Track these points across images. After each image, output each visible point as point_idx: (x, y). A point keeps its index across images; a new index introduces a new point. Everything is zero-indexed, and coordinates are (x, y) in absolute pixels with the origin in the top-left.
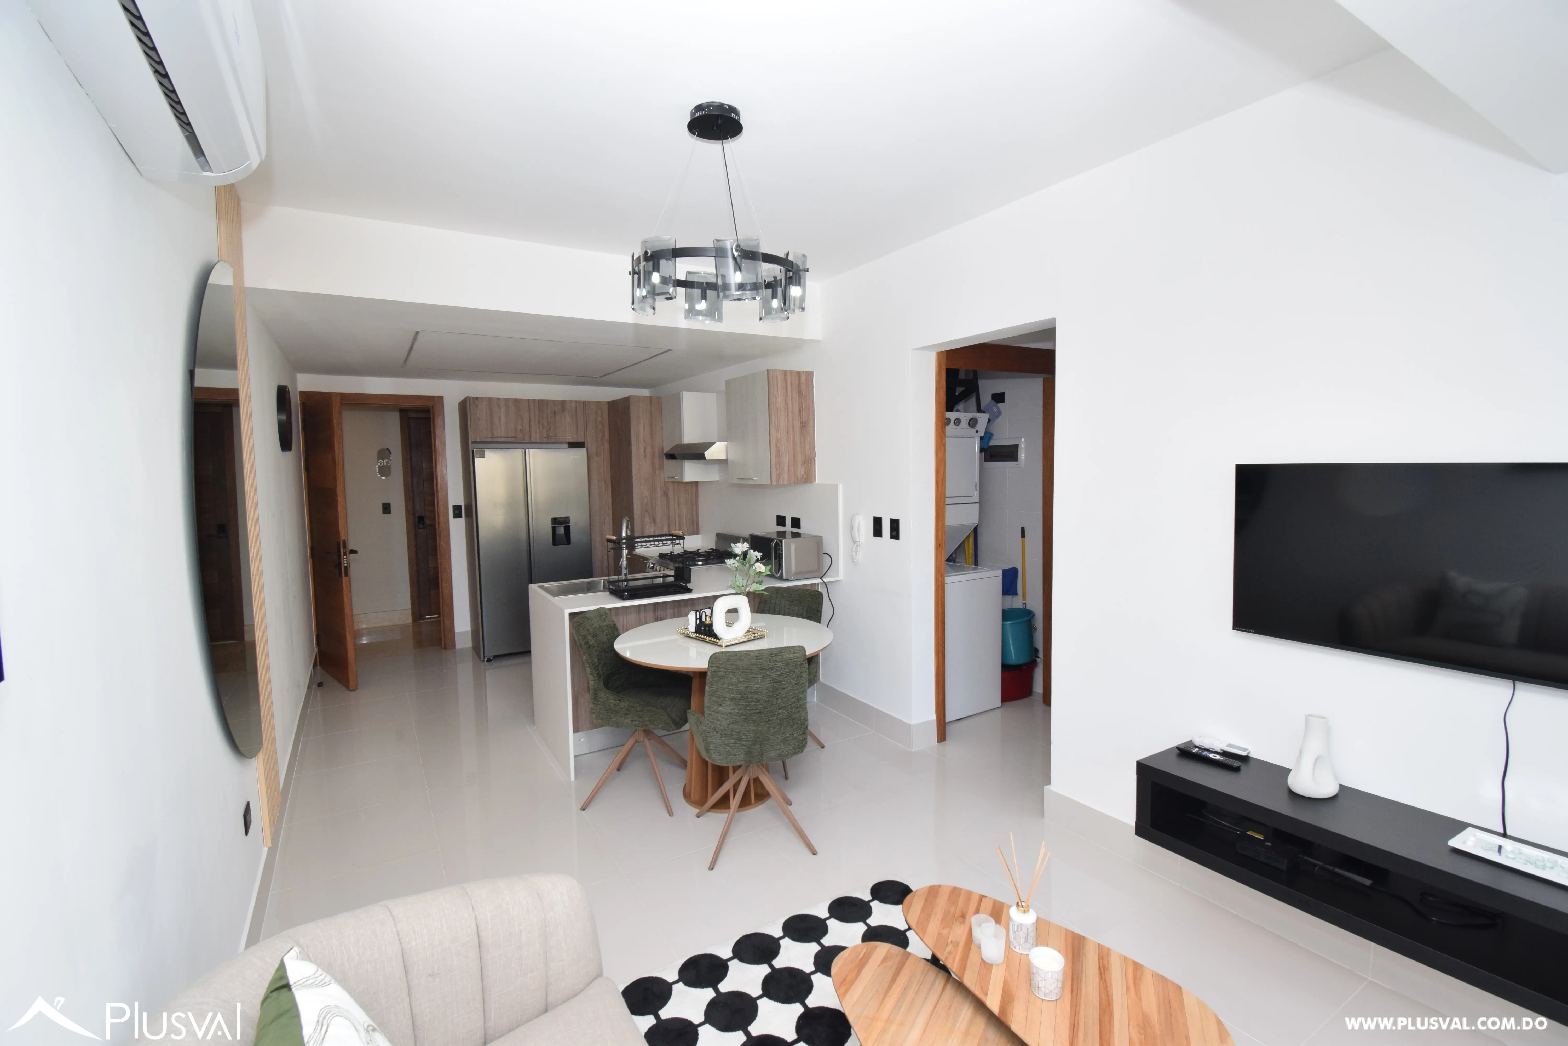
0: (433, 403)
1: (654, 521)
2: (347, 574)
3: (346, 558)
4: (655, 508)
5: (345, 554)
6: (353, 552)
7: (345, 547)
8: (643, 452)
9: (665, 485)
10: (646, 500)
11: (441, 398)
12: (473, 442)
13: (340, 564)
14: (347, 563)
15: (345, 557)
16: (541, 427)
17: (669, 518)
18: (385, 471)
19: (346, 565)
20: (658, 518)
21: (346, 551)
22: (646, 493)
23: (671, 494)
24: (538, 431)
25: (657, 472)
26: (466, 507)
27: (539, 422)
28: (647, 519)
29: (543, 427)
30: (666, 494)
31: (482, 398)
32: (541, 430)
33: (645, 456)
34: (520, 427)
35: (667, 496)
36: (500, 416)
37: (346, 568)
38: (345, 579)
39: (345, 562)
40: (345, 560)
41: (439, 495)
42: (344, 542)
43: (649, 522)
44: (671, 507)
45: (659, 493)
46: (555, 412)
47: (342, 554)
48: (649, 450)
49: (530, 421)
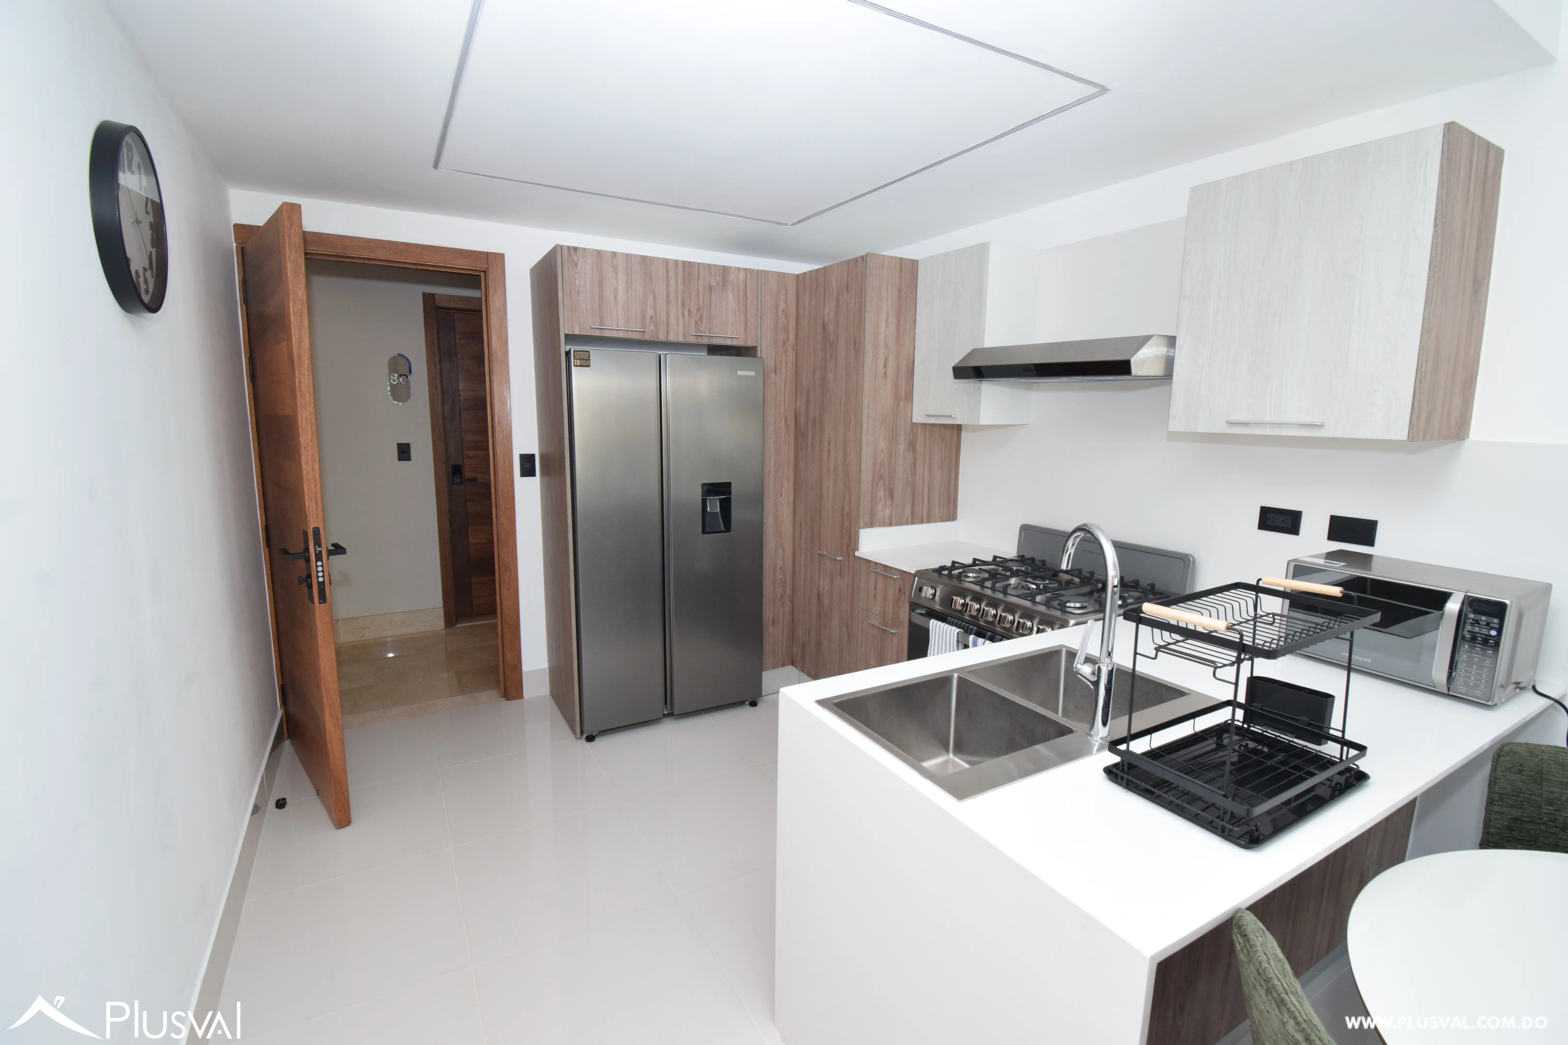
0: (485, 266)
1: (891, 495)
2: (323, 598)
3: (322, 566)
4: (895, 473)
5: (319, 557)
6: (338, 549)
7: (318, 543)
8: (883, 366)
9: (912, 430)
10: (882, 457)
11: (500, 257)
12: (567, 336)
13: (309, 576)
14: (323, 576)
15: (319, 563)
16: (686, 313)
17: (914, 490)
18: (400, 393)
19: (321, 579)
20: (898, 493)
21: (320, 552)
22: (883, 445)
23: (920, 447)
24: (681, 321)
25: (902, 404)
26: (543, 457)
27: (683, 304)
28: (881, 493)
29: (689, 315)
30: (912, 446)
31: (584, 250)
32: (687, 320)
33: (885, 374)
34: (650, 312)
35: (914, 450)
36: (617, 288)
37: (321, 585)
38: (319, 609)
39: (320, 574)
40: (320, 569)
41: (497, 435)
42: (316, 531)
43: (882, 497)
44: (919, 469)
45: (902, 447)
46: (711, 288)
47: (313, 557)
48: (891, 364)
49: (668, 303)
